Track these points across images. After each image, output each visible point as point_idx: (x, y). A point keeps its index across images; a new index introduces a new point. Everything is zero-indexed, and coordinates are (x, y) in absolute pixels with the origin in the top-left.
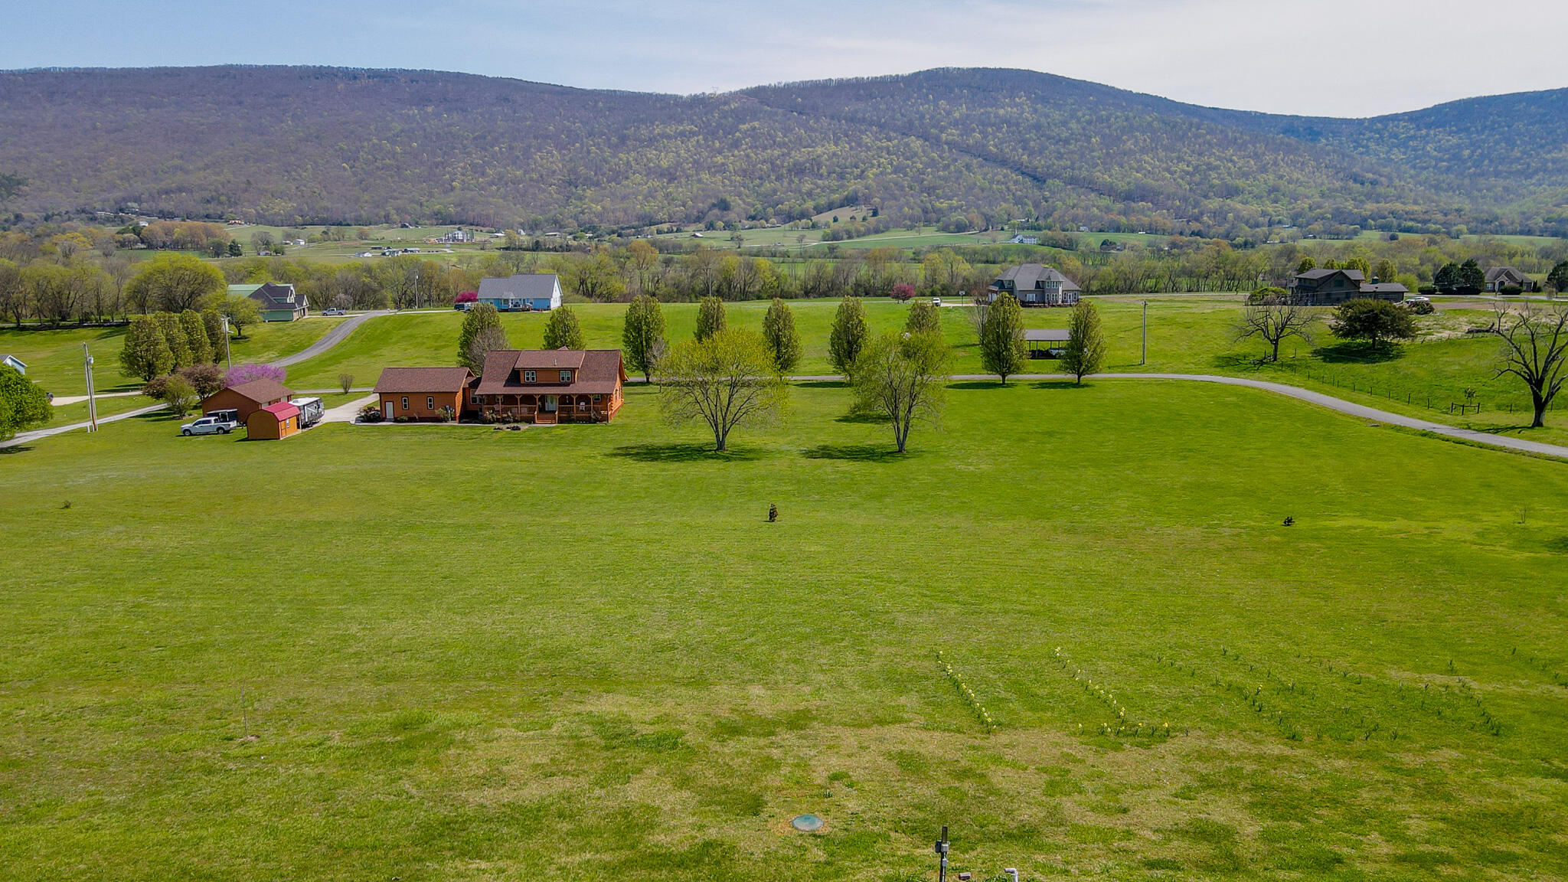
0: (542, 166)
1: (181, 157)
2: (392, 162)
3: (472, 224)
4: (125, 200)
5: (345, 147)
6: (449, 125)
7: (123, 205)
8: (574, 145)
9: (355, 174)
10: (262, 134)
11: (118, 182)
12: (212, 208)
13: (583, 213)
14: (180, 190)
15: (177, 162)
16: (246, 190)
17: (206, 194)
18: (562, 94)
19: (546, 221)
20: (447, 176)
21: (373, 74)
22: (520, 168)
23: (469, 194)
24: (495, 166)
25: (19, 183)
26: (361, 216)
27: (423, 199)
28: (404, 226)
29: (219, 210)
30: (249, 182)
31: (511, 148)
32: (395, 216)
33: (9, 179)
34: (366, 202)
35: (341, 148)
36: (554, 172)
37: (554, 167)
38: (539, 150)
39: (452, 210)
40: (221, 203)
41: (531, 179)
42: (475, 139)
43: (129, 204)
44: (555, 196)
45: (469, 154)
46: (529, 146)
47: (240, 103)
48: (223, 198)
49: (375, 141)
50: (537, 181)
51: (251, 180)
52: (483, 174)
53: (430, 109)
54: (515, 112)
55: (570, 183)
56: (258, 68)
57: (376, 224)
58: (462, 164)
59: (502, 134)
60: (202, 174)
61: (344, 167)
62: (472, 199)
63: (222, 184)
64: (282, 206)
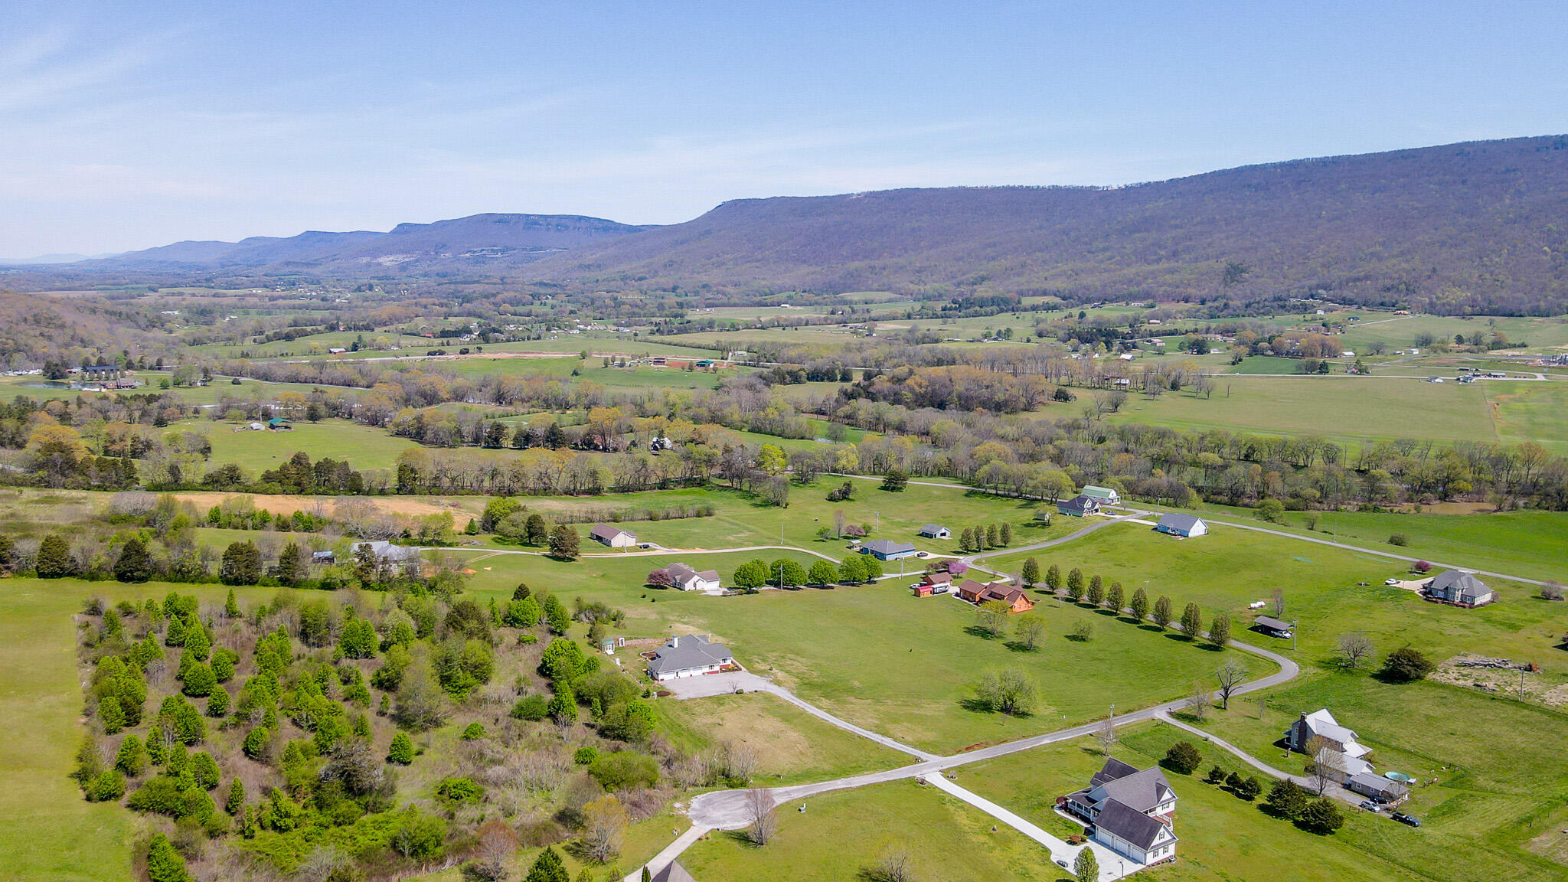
1: (1383, 244)
7: (1314, 292)
9: (1554, 259)
10: (1471, 216)
11: (1319, 269)
12: (1388, 297)
14: (1367, 277)
15: (1377, 249)
16: (1429, 277)
17: (1388, 283)
25: (1242, 271)
26: (1538, 307)
30: (1434, 270)
33: (1235, 268)
34: (1553, 290)
40: (1399, 291)
43: (1320, 291)
47: (1464, 182)
48: (1403, 286)
51: (1439, 268)
57: (1555, 315)
60: (1394, 261)
61: (1545, 251)
63: (1408, 272)
64: (1457, 295)
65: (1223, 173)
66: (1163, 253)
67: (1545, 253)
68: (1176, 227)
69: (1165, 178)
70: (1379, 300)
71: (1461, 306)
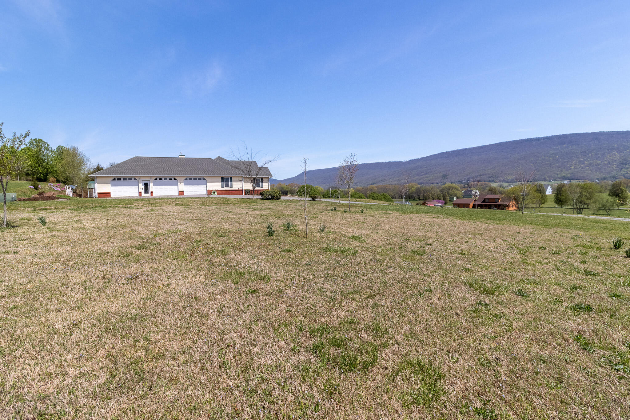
0: (610, 159)
1: (485, 167)
2: (549, 163)
3: (576, 180)
4: (469, 178)
5: (533, 160)
6: (571, 150)
8: (626, 150)
9: (535, 167)
10: (508, 159)
12: (491, 179)
13: (627, 173)
14: (483, 175)
15: (483, 168)
16: (501, 174)
17: (490, 175)
18: (623, 134)
19: (610, 177)
20: (569, 165)
21: (545, 138)
22: (600, 160)
23: (576, 170)
24: (589, 161)
25: (447, 176)
26: (535, 179)
27: (558, 173)
28: (550, 181)
29: (493, 179)
30: (502, 172)
31: (596, 154)
32: (547, 178)
34: (538, 175)
35: (531, 160)
36: (616, 160)
37: (616, 159)
38: (609, 153)
39: (569, 175)
40: (493, 177)
41: (605, 164)
42: (581, 153)
44: (615, 168)
45: (578, 158)
46: (605, 153)
47: (503, 152)
48: (494, 176)
49: (543, 157)
50: (607, 164)
51: (503, 171)
52: (583, 164)
53: (565, 146)
54: (600, 142)
55: (623, 164)
56: (509, 142)
57: (540, 181)
58: (575, 161)
59: (593, 150)
60: (490, 170)
62: (577, 172)
63: (495, 173)
64: (510, 177)
65: (435, 155)
66: (423, 173)
67: (532, 166)
68: (425, 167)
69: (419, 158)
70: (489, 180)
71: (513, 180)
